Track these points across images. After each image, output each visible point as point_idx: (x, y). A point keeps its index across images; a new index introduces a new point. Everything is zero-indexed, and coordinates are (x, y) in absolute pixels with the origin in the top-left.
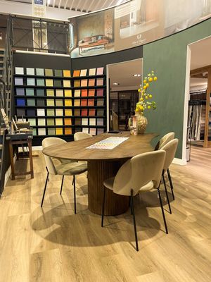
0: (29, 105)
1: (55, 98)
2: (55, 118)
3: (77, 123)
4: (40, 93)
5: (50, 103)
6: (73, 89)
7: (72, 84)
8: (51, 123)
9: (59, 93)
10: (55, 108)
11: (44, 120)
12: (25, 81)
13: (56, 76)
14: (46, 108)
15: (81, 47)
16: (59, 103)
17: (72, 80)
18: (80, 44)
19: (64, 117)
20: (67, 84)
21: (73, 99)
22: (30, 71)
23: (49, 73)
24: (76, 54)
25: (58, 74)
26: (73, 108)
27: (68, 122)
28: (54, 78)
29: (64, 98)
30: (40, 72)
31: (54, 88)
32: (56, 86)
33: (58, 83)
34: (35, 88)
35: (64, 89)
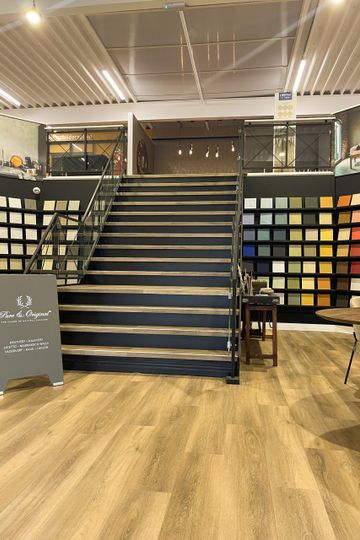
0: (260, 254)
1: (303, 243)
2: (301, 276)
3: (341, 286)
4: (279, 236)
5: (295, 251)
6: (336, 227)
7: (335, 218)
8: (293, 284)
9: (311, 235)
10: (302, 259)
11: (283, 280)
12: (257, 219)
13: (308, 206)
14: (287, 260)
15: (355, 157)
16: (310, 252)
17: (335, 212)
18: (353, 152)
19: (317, 276)
20: (326, 219)
21: (335, 244)
22: (267, 203)
23: (297, 203)
24: (344, 169)
25: (311, 204)
26: (334, 260)
27: (325, 285)
28: (303, 211)
29: (318, 244)
30: (282, 203)
31: (303, 228)
32: (306, 223)
33: (311, 219)
34: (272, 228)
35: (320, 228)
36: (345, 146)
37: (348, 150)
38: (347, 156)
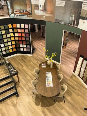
1: (7, 38)
2: (8, 46)
3: (17, 46)
6: (14, 33)
7: (13, 30)
8: (7, 48)
9: (8, 35)
10: (7, 42)
11: (4, 48)
13: (6, 28)
14: (4, 43)
16: (9, 40)
19: (12, 45)
20: (11, 31)
21: (14, 37)
23: (2, 27)
26: (15, 40)
27: (14, 46)
28: (5, 30)
29: (10, 37)
31: (6, 34)
35: (10, 33)
36: (12, 9)
37: (13, 11)
38: (13, 13)
